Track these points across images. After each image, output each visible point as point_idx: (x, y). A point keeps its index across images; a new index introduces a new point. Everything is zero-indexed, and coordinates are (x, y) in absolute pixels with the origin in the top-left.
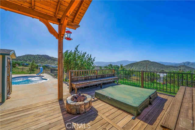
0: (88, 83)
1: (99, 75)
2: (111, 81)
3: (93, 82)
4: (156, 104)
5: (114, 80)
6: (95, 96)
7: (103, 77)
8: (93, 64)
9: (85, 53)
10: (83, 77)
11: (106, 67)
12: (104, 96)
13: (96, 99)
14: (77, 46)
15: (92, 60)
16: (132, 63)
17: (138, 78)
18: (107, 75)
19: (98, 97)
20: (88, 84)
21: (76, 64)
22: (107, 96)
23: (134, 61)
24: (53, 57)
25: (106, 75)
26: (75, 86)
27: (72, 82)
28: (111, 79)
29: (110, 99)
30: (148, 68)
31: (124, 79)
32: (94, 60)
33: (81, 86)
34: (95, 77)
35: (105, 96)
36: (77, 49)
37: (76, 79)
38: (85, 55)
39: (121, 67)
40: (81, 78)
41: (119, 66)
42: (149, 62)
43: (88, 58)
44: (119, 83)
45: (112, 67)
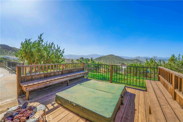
0: (48, 81)
1: (66, 70)
2: (80, 76)
3: (55, 80)
4: (126, 102)
5: (83, 75)
6: (56, 101)
7: (70, 72)
8: (62, 56)
9: (52, 44)
10: (42, 74)
11: (77, 60)
12: (66, 101)
13: (56, 105)
14: (41, 35)
15: (61, 51)
16: (101, 57)
17: (106, 70)
18: (76, 69)
19: (59, 102)
20: (48, 83)
21: (42, 57)
22: (70, 102)
23: (102, 55)
24: (15, 48)
25: (74, 69)
26: (25, 88)
27: (22, 82)
28: (80, 74)
29: (75, 105)
30: (113, 61)
31: (94, 71)
32: (63, 52)
33: (36, 87)
34: (60, 73)
35: (69, 101)
36: (41, 38)
37: (30, 77)
38: (52, 46)
39: (92, 60)
40: (38, 75)
41: (90, 59)
42: (114, 56)
43: (55, 49)
44: (88, 78)
45: (83, 60)
